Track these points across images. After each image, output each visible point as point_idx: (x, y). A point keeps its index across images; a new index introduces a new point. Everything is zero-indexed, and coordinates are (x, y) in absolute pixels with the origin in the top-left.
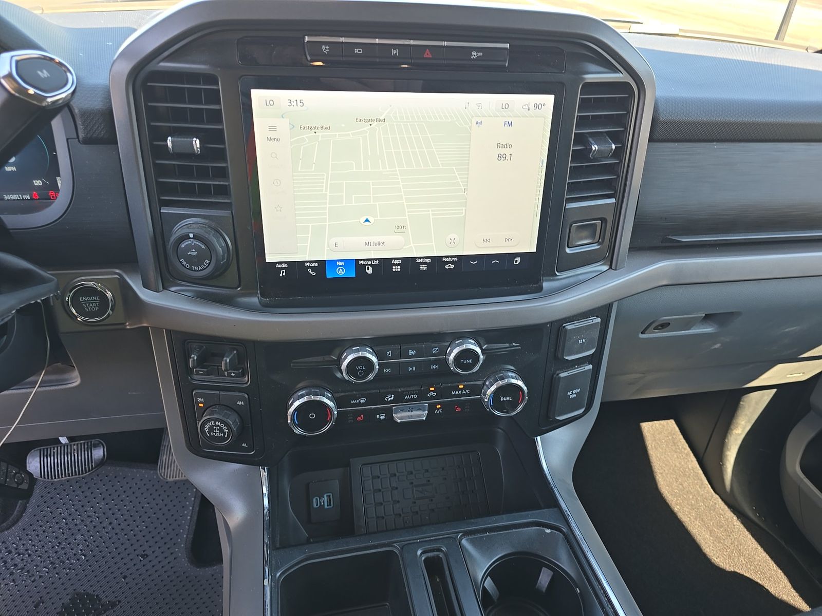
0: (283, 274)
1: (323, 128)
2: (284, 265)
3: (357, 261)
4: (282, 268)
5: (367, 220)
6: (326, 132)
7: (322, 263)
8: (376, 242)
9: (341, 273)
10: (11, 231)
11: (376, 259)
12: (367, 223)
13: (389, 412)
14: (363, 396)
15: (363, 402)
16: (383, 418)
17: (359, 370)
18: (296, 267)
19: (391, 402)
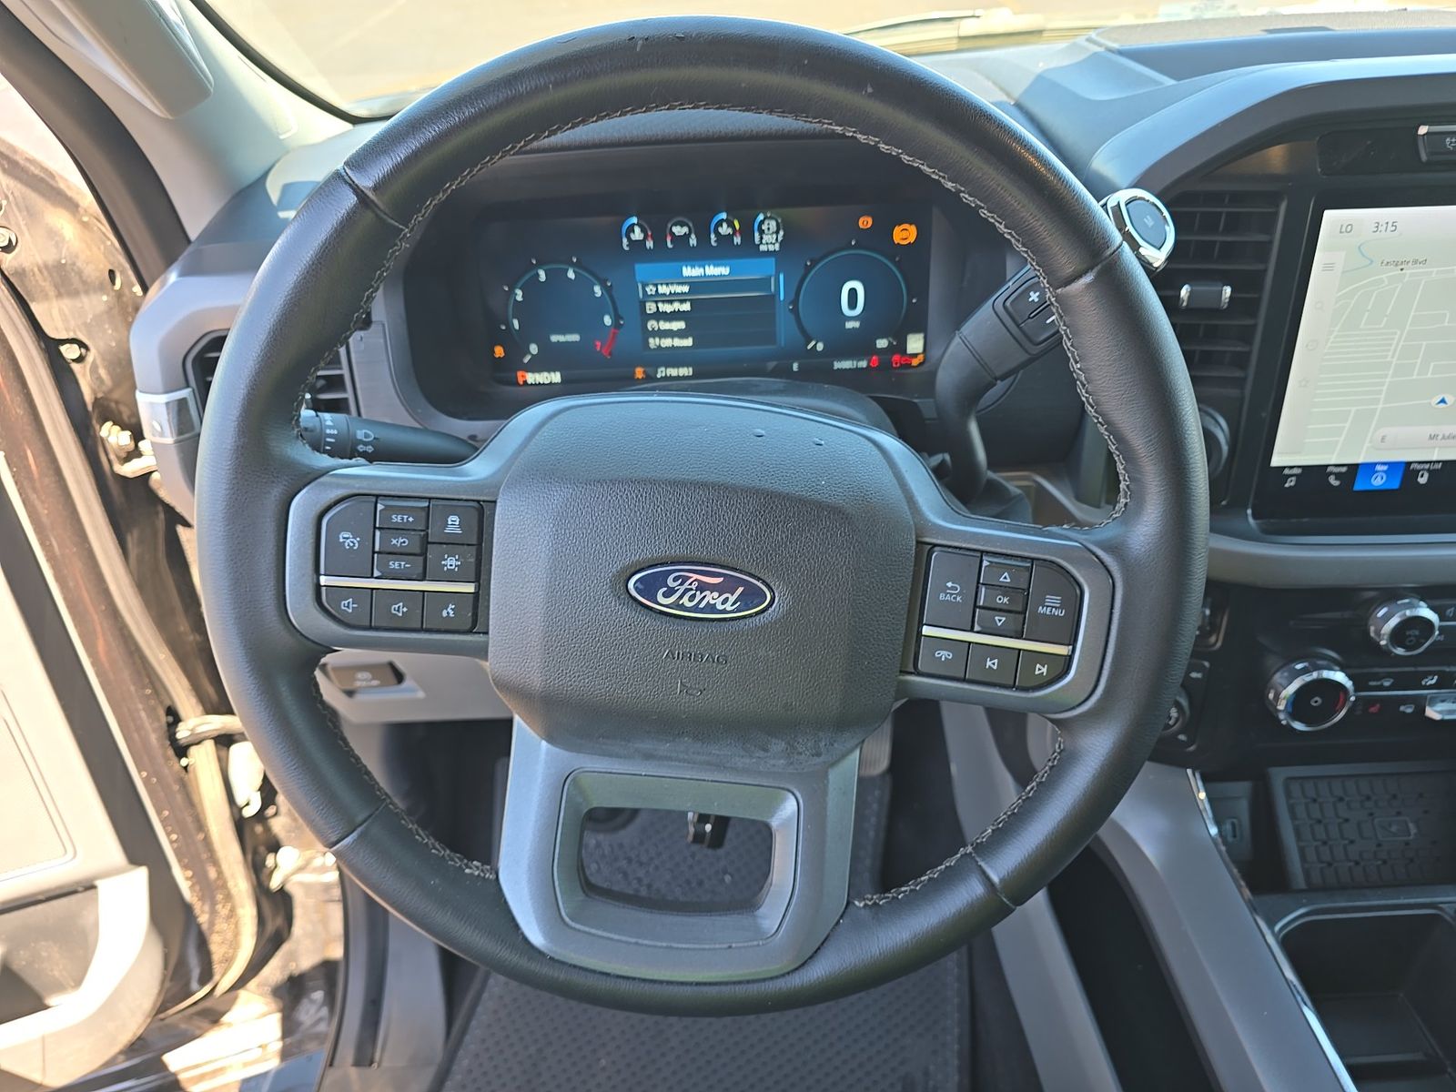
0: (1290, 483)
1: (1415, 262)
2: (1296, 471)
3: (1409, 464)
4: (1292, 476)
5: (1443, 401)
6: (1420, 269)
7: (1354, 468)
8: (1447, 434)
9: (1378, 482)
10: (928, 422)
11: (1439, 462)
12: (1442, 405)
13: (1420, 704)
14: (1388, 675)
15: (1387, 684)
16: (1409, 710)
17: (1410, 636)
18: (1314, 474)
19: (1431, 687)
